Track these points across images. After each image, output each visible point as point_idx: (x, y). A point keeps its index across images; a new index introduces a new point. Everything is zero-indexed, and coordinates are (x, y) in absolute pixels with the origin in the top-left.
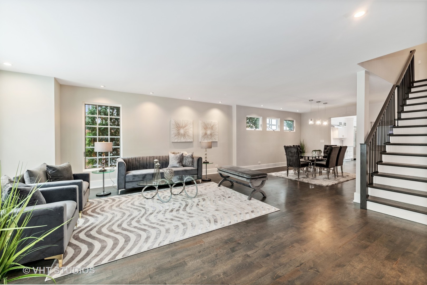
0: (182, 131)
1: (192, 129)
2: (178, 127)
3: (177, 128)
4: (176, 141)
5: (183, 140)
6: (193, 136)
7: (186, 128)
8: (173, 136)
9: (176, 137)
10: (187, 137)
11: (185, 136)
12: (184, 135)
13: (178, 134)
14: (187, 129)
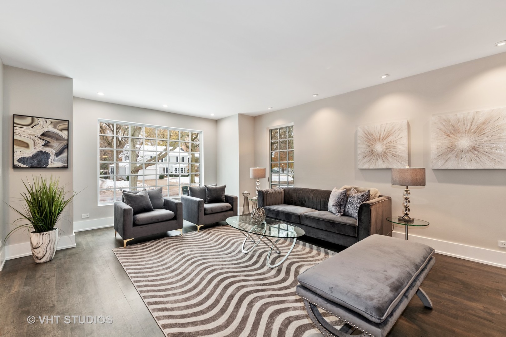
0: (379, 148)
1: (405, 141)
2: (371, 139)
3: (368, 142)
4: (366, 167)
5: (381, 165)
6: (407, 156)
7: (390, 139)
8: (360, 157)
9: (365, 160)
10: (390, 159)
11: (386, 157)
12: (384, 156)
13: (372, 153)
14: (390, 142)
